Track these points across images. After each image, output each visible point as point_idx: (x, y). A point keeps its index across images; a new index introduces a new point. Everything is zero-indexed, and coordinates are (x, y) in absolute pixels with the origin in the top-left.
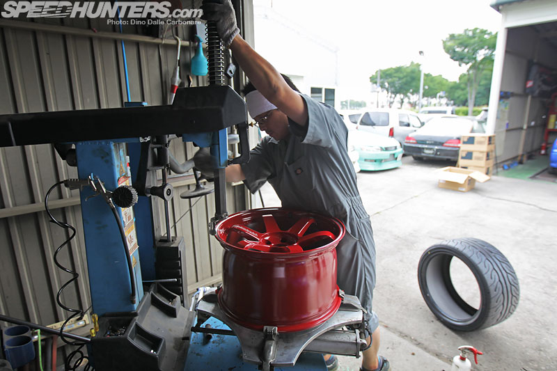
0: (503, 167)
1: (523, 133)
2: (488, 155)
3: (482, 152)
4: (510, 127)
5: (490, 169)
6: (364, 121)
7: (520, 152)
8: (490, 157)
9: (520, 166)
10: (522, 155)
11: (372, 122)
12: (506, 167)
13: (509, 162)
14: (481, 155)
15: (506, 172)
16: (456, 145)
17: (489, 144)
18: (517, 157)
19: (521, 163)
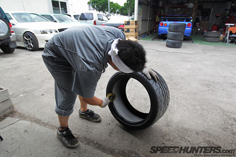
0: (142, 37)
1: (148, 22)
2: (135, 30)
3: (133, 28)
4: (143, 19)
5: (137, 36)
6: (81, 18)
7: (147, 31)
8: (137, 31)
9: (148, 36)
10: (148, 32)
11: (86, 18)
12: (143, 37)
13: (144, 35)
14: (133, 30)
15: (143, 38)
16: (123, 28)
17: (136, 25)
18: (146, 32)
19: (148, 35)
